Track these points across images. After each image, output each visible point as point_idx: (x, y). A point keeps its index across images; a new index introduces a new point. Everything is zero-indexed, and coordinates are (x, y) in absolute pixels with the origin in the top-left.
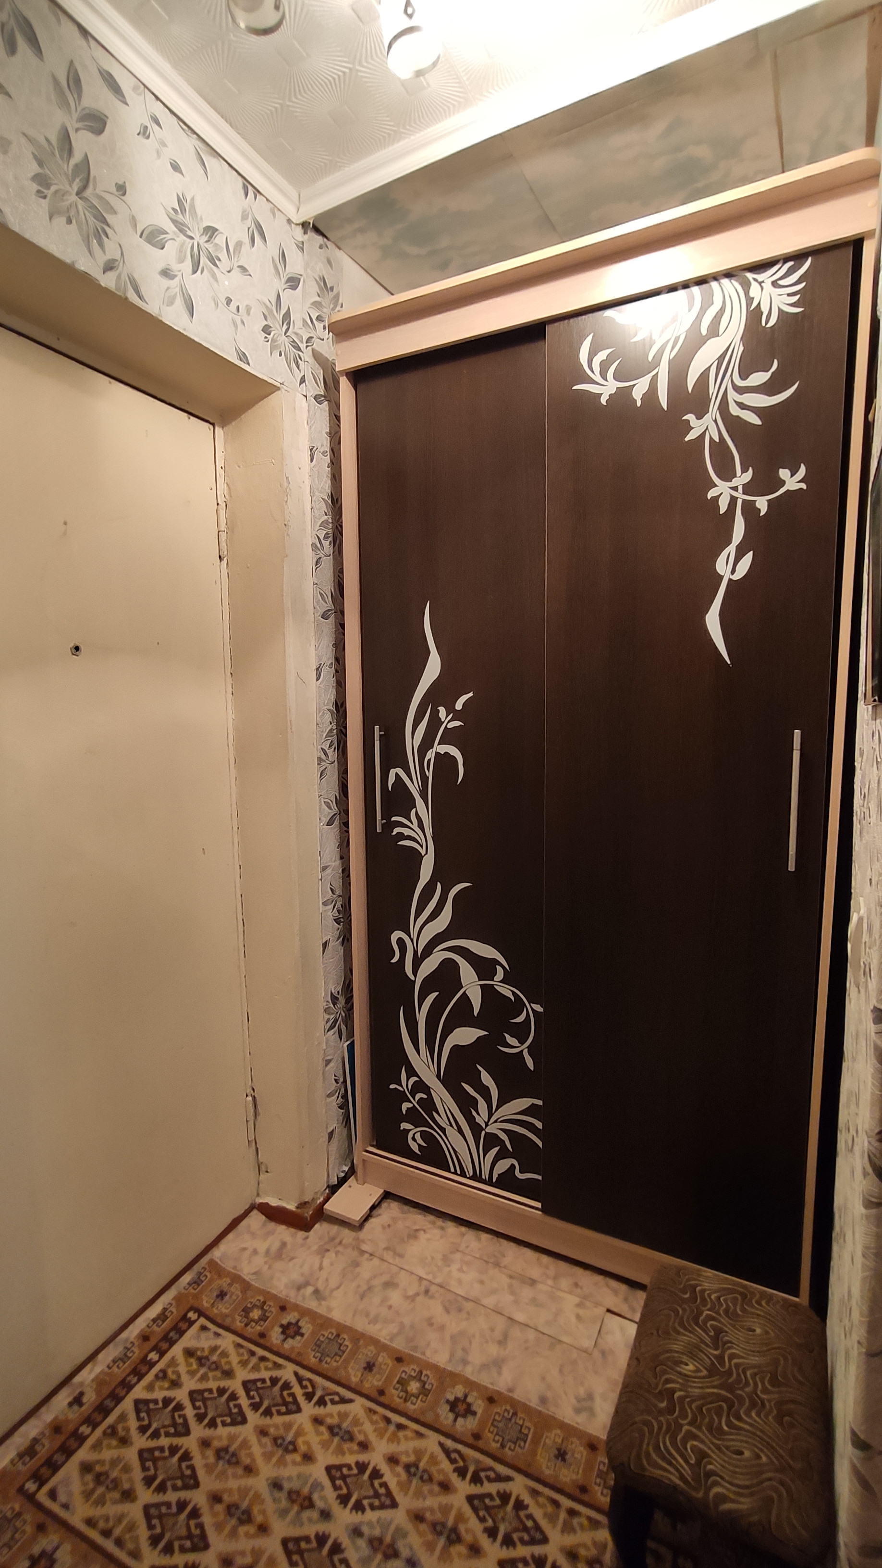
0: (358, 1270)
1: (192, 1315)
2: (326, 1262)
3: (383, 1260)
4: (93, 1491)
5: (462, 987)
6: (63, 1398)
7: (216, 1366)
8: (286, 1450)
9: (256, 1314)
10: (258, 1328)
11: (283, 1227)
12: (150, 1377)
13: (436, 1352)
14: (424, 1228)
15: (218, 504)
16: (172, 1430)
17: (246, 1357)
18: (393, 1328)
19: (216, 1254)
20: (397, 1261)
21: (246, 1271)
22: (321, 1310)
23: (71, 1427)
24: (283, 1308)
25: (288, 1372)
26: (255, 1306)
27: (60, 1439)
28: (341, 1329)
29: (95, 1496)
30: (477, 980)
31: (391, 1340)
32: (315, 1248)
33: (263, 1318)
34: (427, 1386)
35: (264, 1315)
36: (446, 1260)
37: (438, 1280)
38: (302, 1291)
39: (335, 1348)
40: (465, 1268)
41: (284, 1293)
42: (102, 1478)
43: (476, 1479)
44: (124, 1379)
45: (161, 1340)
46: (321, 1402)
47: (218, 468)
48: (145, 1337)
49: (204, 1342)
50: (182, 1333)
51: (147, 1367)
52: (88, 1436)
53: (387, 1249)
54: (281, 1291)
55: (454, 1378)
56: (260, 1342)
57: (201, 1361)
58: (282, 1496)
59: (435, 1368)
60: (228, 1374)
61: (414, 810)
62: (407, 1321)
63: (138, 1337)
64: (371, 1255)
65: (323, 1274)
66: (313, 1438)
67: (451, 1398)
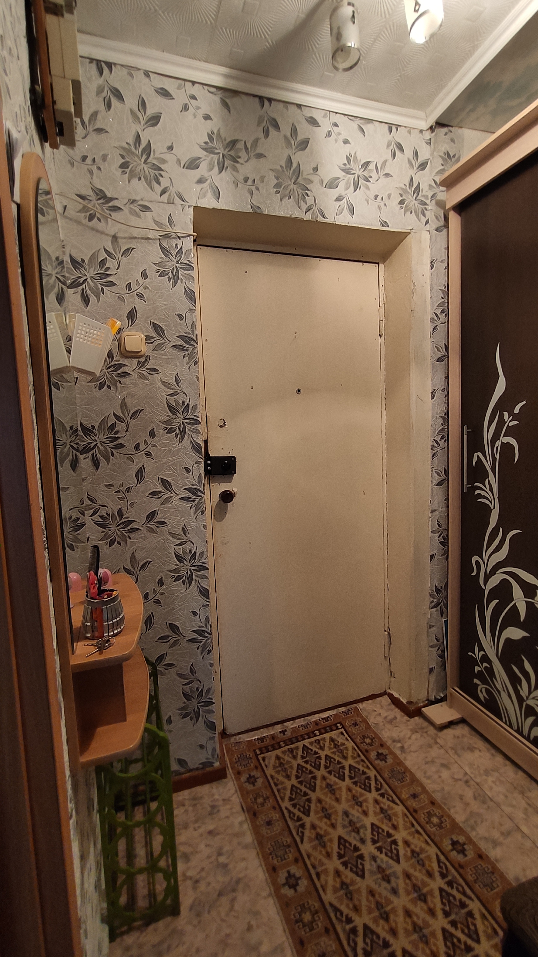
0: (429, 749)
1: (340, 726)
2: (414, 737)
3: (447, 752)
4: (277, 767)
5: (513, 600)
6: (278, 728)
7: (341, 752)
8: (357, 804)
9: (368, 741)
10: (366, 747)
11: (399, 710)
12: (313, 739)
13: (456, 813)
14: (481, 749)
15: (380, 306)
16: (313, 765)
17: (355, 756)
18: (437, 787)
19: (360, 706)
20: (456, 757)
21: (372, 720)
22: (402, 757)
23: (278, 740)
24: (382, 745)
25: (372, 773)
26: (369, 737)
27: (273, 742)
28: (407, 770)
29: (277, 769)
30: (523, 597)
31: (433, 792)
32: (411, 727)
33: (371, 744)
34: (443, 825)
35: (372, 743)
36: (487, 772)
37: (478, 780)
38: (395, 744)
39: (401, 777)
40: (498, 783)
41: (386, 739)
42: (282, 765)
43: (450, 884)
44: (303, 735)
45: (323, 728)
46: (382, 795)
47: (381, 286)
48: (316, 723)
49: (340, 740)
50: (332, 730)
51: (313, 735)
52: (282, 747)
53: (452, 748)
54: (385, 738)
55: (461, 831)
56: (366, 753)
57: (336, 746)
58: (347, 820)
59: (453, 820)
60: (345, 758)
61: (488, 479)
62: (447, 789)
63: (314, 721)
64: (441, 746)
65: (409, 742)
66: (371, 808)
67: (455, 839)
